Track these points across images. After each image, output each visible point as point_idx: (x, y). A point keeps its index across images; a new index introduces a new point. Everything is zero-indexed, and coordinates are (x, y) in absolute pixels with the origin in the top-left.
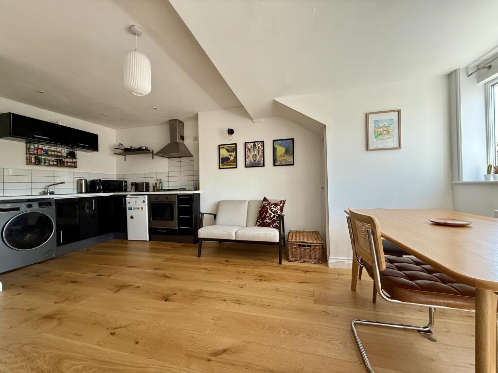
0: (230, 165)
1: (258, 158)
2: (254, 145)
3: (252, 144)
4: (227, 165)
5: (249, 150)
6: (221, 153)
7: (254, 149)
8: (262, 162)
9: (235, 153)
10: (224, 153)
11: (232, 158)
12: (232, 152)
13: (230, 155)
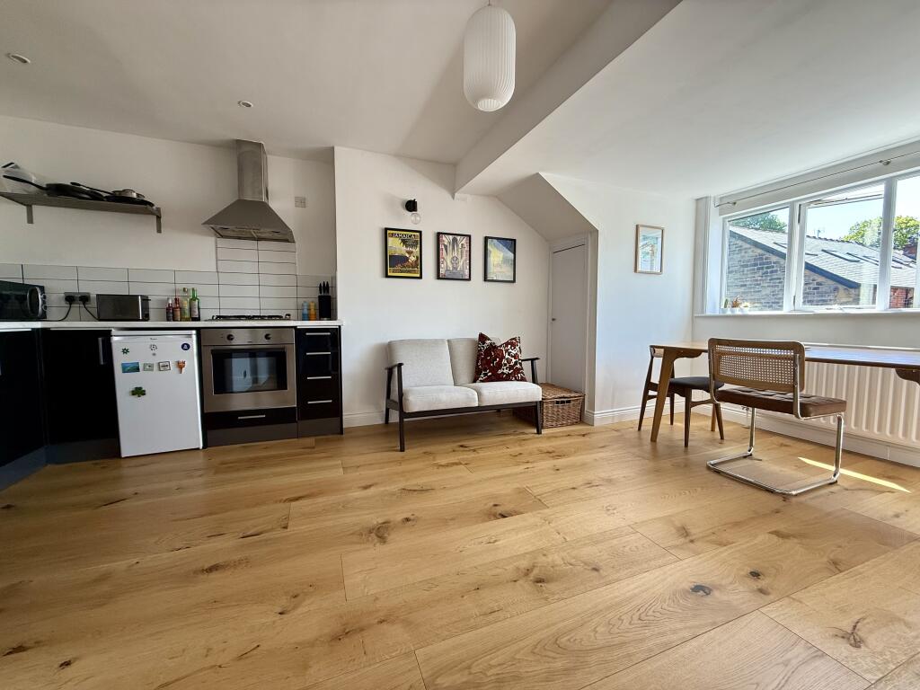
0: (409, 272)
1: (461, 264)
2: (455, 240)
3: (451, 237)
4: (402, 272)
5: (446, 246)
6: (390, 244)
7: (453, 248)
8: (467, 272)
9: (418, 249)
10: (396, 246)
11: (412, 259)
12: (412, 246)
13: (410, 253)
